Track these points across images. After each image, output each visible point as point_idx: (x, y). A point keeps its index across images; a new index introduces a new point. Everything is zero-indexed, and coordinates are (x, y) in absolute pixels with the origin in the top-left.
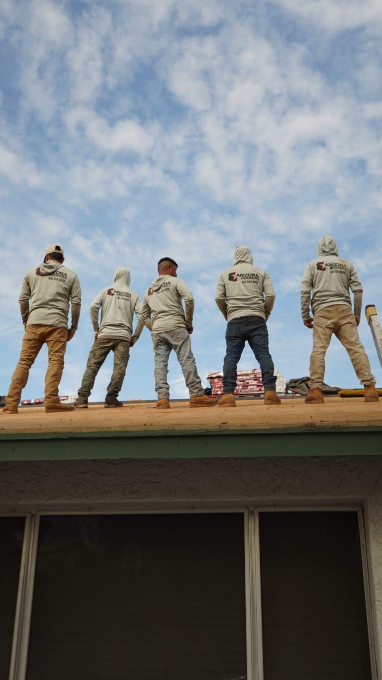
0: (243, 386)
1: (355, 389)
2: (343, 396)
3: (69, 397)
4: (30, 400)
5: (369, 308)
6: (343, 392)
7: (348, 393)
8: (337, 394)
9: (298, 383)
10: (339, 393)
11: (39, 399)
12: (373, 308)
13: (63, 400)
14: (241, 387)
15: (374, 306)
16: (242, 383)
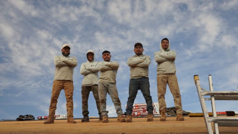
0: (143, 111)
1: (197, 113)
2: (191, 116)
3: (60, 116)
4: (42, 117)
5: (195, 77)
6: (191, 114)
7: (193, 115)
8: (188, 115)
9: (170, 109)
10: (189, 115)
11: (46, 117)
12: (197, 76)
13: (57, 117)
14: (142, 112)
15: (198, 75)
16: (143, 110)
